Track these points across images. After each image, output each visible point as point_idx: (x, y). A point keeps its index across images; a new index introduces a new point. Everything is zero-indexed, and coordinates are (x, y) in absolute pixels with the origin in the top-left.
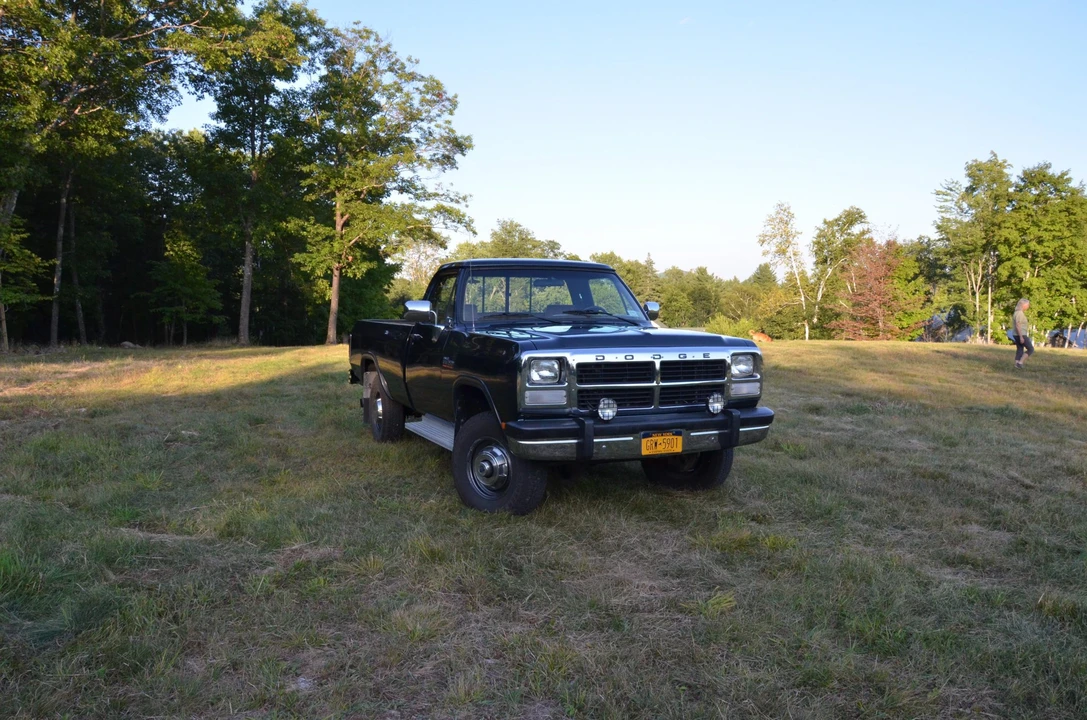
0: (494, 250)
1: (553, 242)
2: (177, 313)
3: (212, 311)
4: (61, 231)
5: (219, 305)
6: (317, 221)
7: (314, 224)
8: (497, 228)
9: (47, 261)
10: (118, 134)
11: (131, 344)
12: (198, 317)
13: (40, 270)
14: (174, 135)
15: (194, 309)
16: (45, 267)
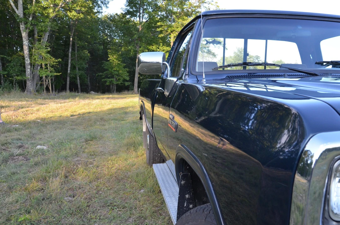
0: (235, 59)
1: (257, 56)
2: (111, 81)
3: (125, 80)
4: (70, 50)
5: (128, 78)
6: (163, 45)
7: (162, 46)
8: (236, 51)
9: (57, 60)
10: (84, 9)
11: (94, 93)
12: (120, 82)
13: (54, 63)
14: (114, 15)
15: (118, 79)
16: (56, 62)
